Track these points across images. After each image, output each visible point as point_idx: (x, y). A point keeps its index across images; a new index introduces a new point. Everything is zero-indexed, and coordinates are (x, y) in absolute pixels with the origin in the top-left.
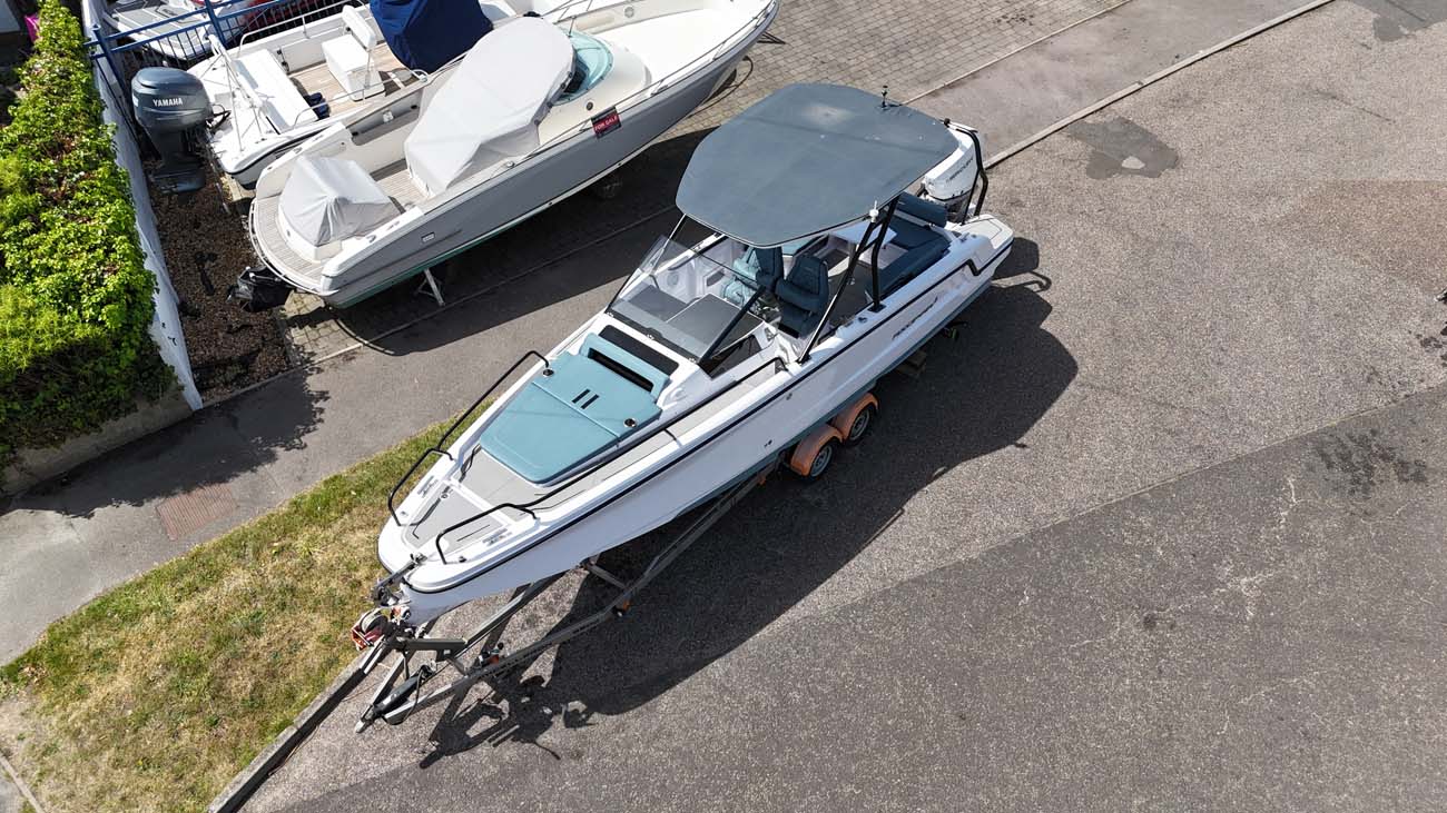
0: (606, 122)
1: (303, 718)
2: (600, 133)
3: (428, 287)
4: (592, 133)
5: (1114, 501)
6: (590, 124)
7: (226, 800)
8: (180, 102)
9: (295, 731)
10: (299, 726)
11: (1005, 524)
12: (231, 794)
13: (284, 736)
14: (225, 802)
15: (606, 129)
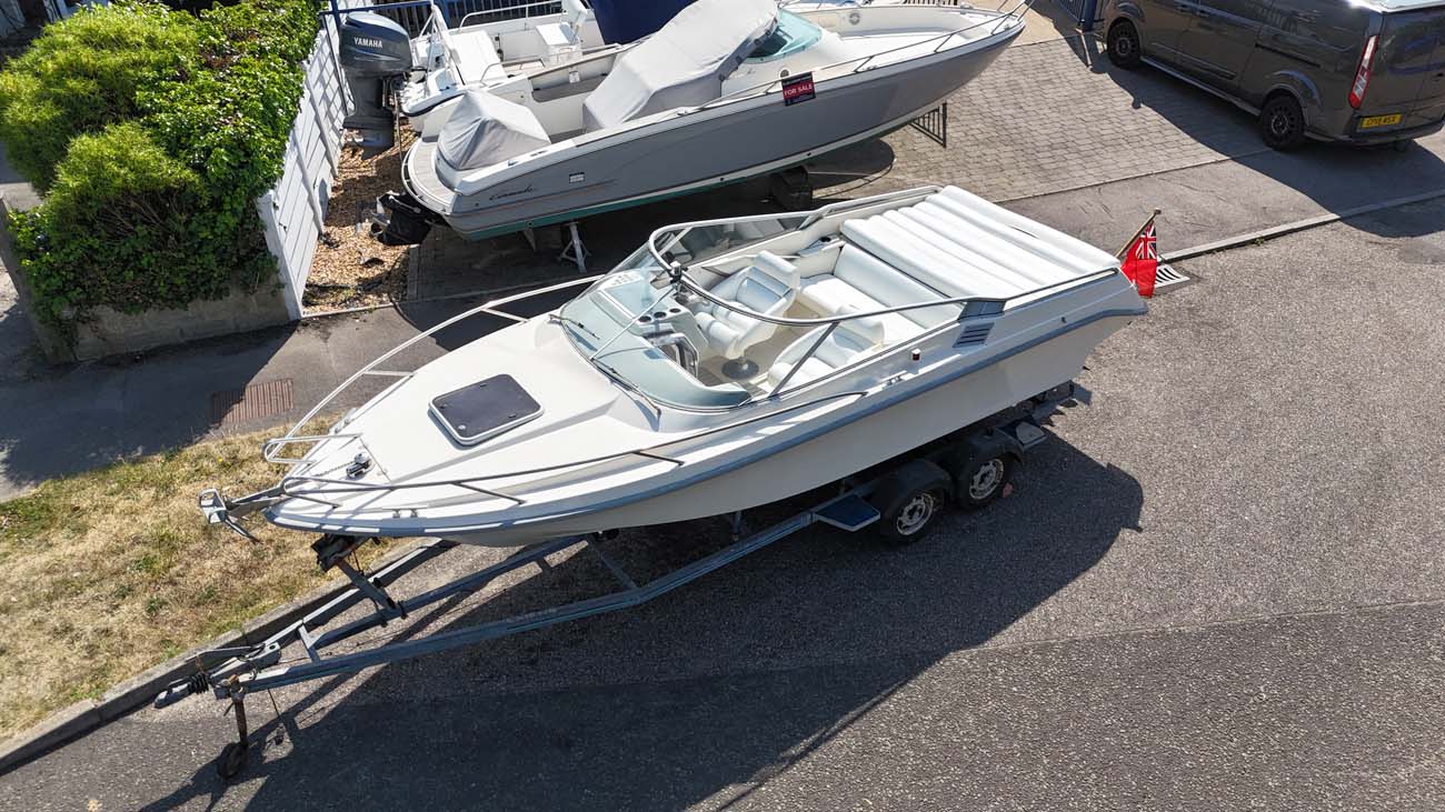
0: (799, 87)
1: (255, 623)
2: (789, 101)
3: (572, 252)
4: (781, 98)
5: (1417, 603)
6: (779, 87)
7: (127, 691)
8: (380, 45)
9: (241, 635)
10: (247, 631)
11: (1241, 600)
12: (134, 686)
13: (225, 638)
14: (123, 693)
15: (796, 97)
